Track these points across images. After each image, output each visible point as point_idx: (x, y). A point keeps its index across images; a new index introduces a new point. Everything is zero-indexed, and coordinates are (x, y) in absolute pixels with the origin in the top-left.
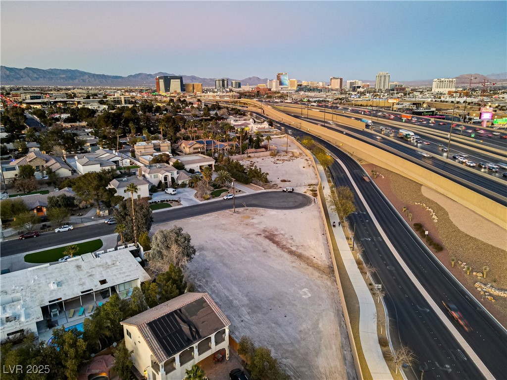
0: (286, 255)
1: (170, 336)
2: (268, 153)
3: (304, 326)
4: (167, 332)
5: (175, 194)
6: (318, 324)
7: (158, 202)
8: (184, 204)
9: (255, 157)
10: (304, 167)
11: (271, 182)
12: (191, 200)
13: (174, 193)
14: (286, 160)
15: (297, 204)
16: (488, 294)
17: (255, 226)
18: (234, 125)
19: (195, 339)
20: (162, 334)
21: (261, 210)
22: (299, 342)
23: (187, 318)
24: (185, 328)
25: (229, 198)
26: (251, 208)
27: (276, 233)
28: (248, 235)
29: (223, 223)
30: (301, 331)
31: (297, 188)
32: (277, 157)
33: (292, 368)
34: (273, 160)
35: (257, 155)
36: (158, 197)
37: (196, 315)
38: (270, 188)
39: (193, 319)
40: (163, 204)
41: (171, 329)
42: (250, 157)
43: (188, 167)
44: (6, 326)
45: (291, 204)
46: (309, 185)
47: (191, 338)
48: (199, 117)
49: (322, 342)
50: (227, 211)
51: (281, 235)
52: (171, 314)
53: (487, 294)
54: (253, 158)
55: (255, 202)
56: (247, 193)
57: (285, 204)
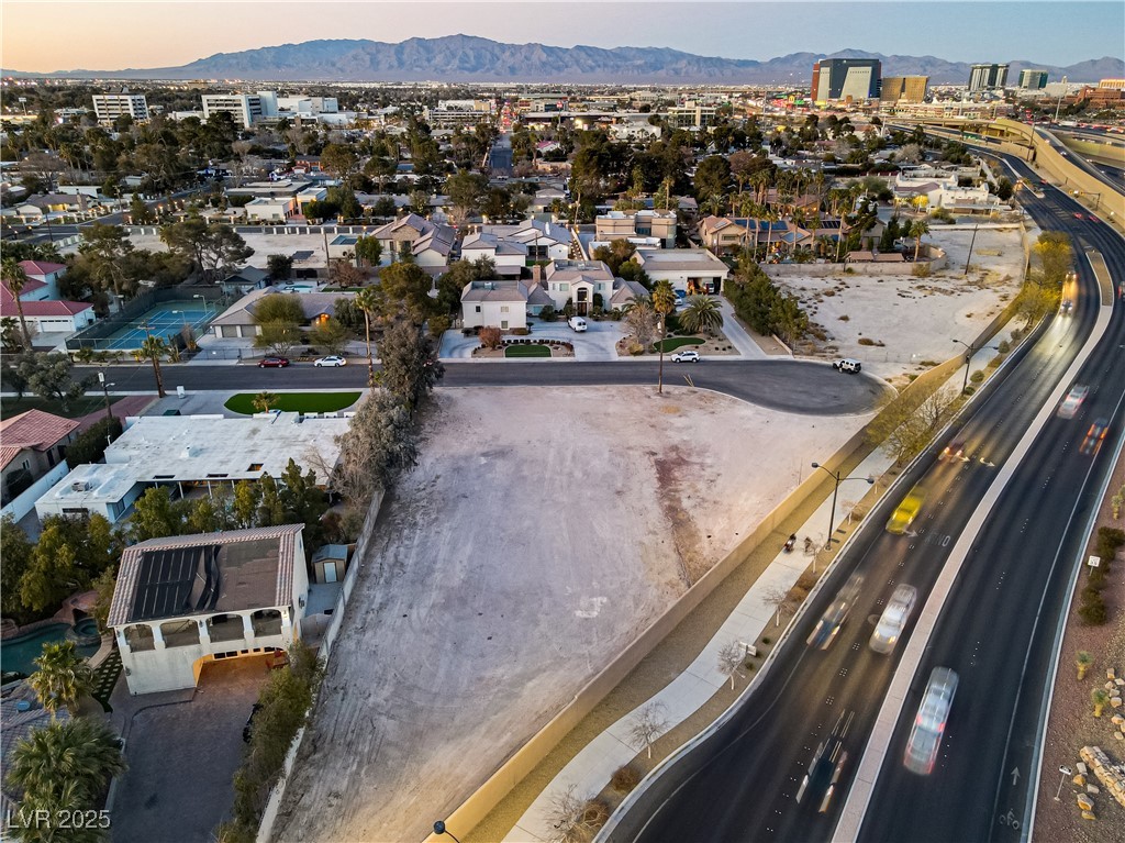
0: (655, 513)
1: (162, 587)
2: (909, 266)
3: (500, 671)
4: (165, 576)
5: (582, 331)
6: (530, 679)
7: (535, 341)
8: (581, 354)
9: (865, 273)
10: (969, 316)
11: (833, 339)
12: (602, 349)
13: (581, 328)
14: (944, 292)
15: (833, 403)
16: (1096, 790)
17: (669, 433)
18: (897, 188)
19: (201, 608)
20: (154, 577)
21: (724, 399)
22: (451, 698)
23: (218, 565)
24: (200, 582)
25: (682, 358)
26: (707, 392)
27: (694, 459)
28: (628, 448)
29: (610, 410)
30: (480, 679)
31: (881, 366)
32: (927, 279)
33: (378, 740)
34: (905, 285)
35: (871, 267)
36: (541, 333)
37: (239, 565)
38: (808, 355)
39: (228, 572)
40: (542, 348)
41: (175, 575)
42: (850, 271)
43: (655, 276)
44: (69, 495)
45: (817, 401)
46: (923, 363)
47: (195, 603)
48: (840, 162)
49: (493, 718)
50: (648, 388)
51: (697, 467)
52: (198, 550)
53: (1091, 788)
54: (860, 274)
55: (732, 380)
56: (742, 357)
57: (803, 399)
